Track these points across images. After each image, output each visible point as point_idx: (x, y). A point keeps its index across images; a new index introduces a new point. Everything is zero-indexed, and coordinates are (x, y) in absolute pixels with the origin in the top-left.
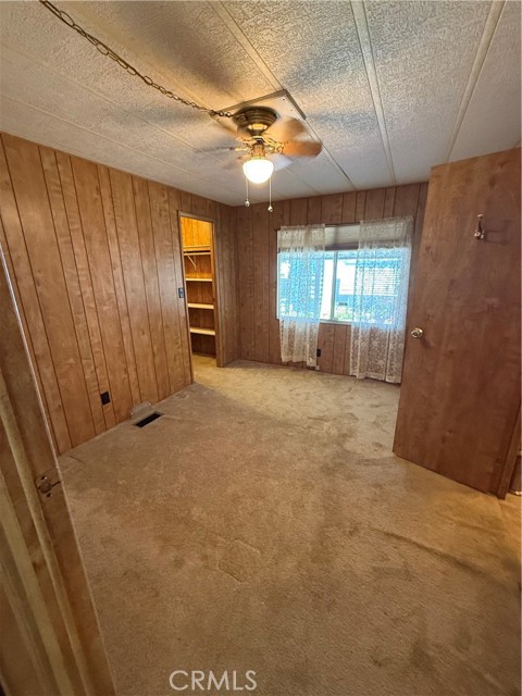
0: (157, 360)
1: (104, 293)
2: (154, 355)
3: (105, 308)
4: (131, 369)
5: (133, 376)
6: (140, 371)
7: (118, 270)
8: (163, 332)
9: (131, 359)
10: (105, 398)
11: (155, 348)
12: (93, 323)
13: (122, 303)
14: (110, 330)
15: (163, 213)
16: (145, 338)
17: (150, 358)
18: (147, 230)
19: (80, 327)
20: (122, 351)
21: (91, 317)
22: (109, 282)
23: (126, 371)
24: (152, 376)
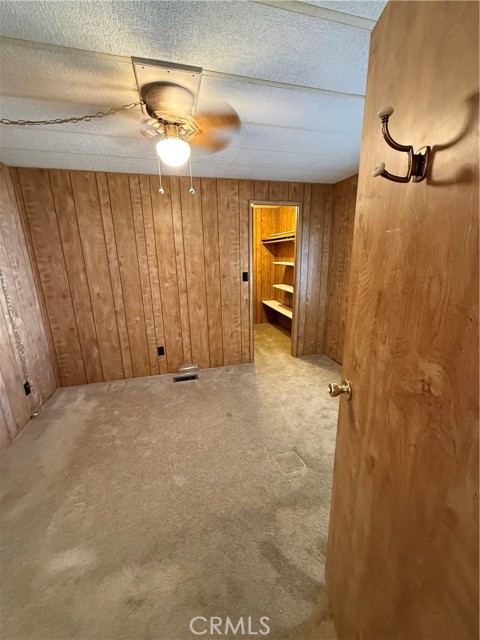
0: (212, 332)
1: (167, 273)
2: (209, 328)
3: (166, 285)
4: (185, 334)
5: (186, 340)
6: (194, 338)
7: (181, 256)
8: (220, 310)
9: (186, 327)
10: (161, 351)
11: (211, 323)
12: (156, 295)
13: (181, 282)
14: (169, 301)
15: (231, 205)
16: (202, 312)
17: (204, 330)
18: (212, 222)
19: (146, 296)
20: (178, 319)
21: (155, 289)
22: (171, 265)
23: (180, 335)
24: (205, 344)
